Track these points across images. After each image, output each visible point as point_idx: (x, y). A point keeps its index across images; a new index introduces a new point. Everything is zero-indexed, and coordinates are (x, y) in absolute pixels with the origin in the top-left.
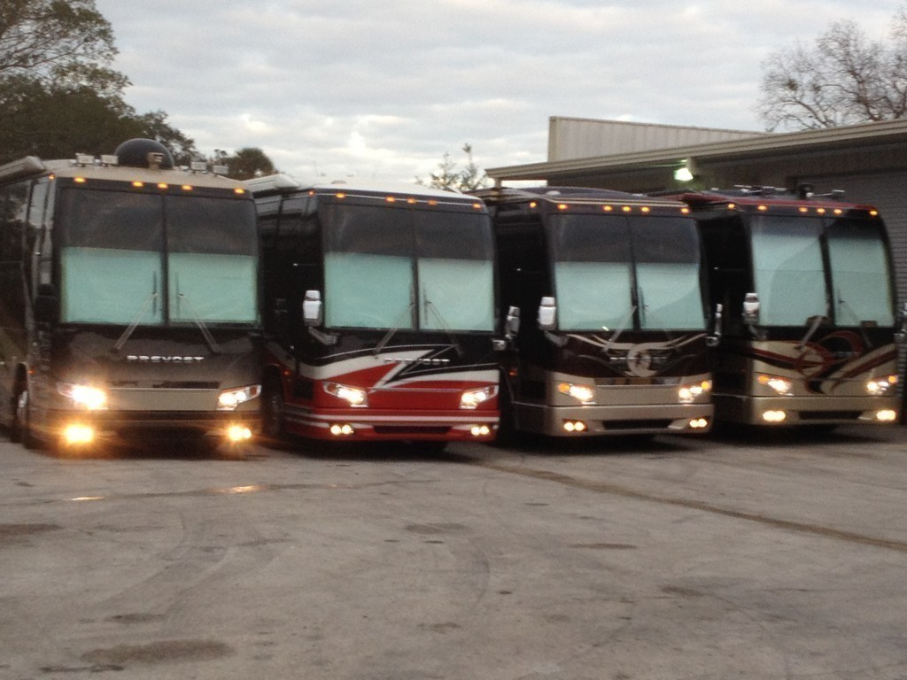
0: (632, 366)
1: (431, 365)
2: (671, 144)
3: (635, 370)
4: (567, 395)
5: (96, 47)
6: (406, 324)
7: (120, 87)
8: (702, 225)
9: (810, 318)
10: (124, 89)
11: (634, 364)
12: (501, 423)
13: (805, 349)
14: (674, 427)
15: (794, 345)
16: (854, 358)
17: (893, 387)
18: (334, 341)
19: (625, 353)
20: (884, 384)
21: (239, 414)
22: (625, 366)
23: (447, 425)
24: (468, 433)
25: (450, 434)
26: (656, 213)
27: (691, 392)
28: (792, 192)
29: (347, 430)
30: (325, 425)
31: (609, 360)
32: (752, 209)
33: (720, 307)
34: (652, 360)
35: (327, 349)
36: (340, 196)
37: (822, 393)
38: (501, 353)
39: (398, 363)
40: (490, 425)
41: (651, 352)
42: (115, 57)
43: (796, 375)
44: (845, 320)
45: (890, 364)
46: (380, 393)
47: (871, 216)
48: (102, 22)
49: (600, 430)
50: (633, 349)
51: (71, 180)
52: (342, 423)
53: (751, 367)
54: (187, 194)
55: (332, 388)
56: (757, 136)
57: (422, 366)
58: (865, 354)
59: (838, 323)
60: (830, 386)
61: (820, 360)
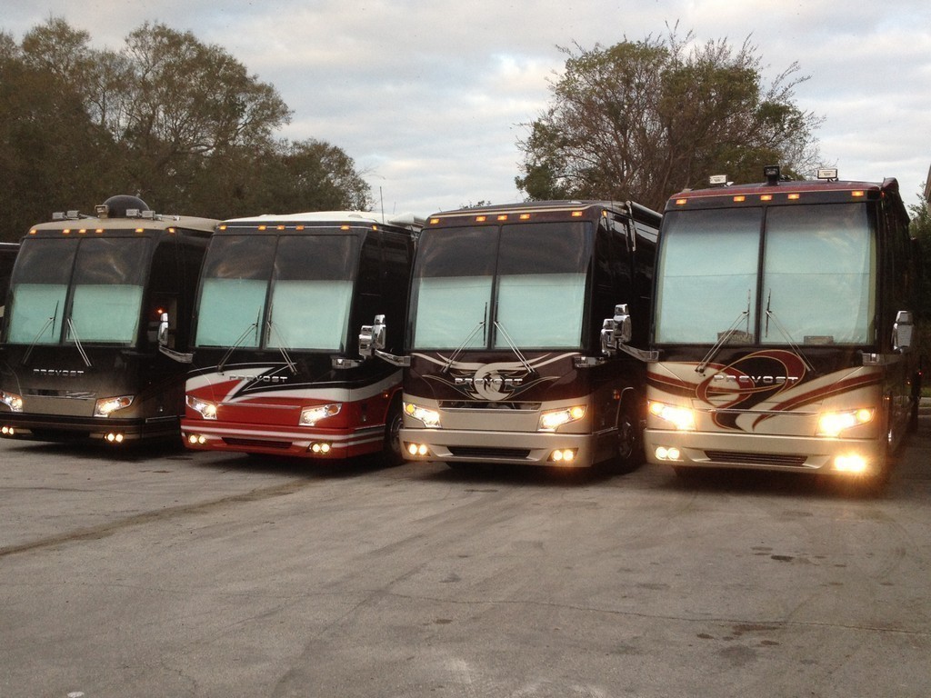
0: (479, 388)
1: (271, 383)
4: (413, 417)
6: (251, 342)
9: (720, 334)
11: (483, 385)
13: (711, 372)
14: (533, 458)
15: (697, 368)
16: (789, 385)
18: (189, 359)
19: (472, 373)
22: (472, 388)
23: (288, 441)
25: (293, 450)
27: (556, 419)
29: (202, 440)
30: (185, 435)
33: (606, 322)
34: (503, 382)
35: (186, 366)
37: (739, 428)
39: (240, 380)
40: (330, 443)
41: (502, 373)
43: (698, 404)
46: (227, 407)
49: (446, 455)
50: (482, 370)
52: (197, 434)
54: (100, 236)
55: (192, 401)
57: (262, 383)
58: (808, 381)
59: (765, 340)
60: (753, 421)
61: (735, 386)
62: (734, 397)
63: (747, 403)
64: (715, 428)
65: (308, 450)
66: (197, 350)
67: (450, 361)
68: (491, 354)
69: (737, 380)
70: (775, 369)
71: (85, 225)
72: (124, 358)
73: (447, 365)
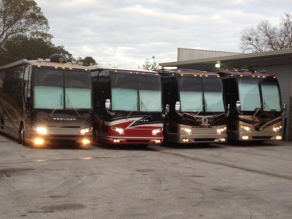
0: (203, 122)
1: (144, 122)
2: (214, 56)
3: (203, 124)
4: (184, 131)
5: (43, 27)
6: (136, 109)
7: (50, 39)
8: (224, 81)
9: (256, 109)
10: (51, 39)
12: (164, 139)
13: (254, 118)
14: (215, 141)
15: (252, 117)
16: (269, 121)
17: (281, 129)
18: (114, 114)
19: (201, 118)
20: (278, 128)
21: (86, 136)
22: (201, 122)
23: (148, 140)
24: (155, 142)
25: (149, 142)
26: (210, 77)
27: (220, 130)
28: (250, 71)
29: (118, 141)
30: (112, 139)
31: (196, 121)
32: (238, 76)
33: (229, 105)
34: (209, 121)
35: (112, 117)
36: (116, 71)
37: (260, 131)
38: (164, 118)
39: (133, 121)
40: (161, 140)
41: (208, 118)
42: (49, 29)
43: (252, 125)
44: (266, 109)
45: (280, 123)
46: (128, 130)
47: (274, 78)
48: (45, 19)
49: (193, 141)
50: (203, 117)
51: (37, 66)
52: (117, 139)
53: (238, 123)
54: (71, 70)
55: (114, 128)
56: (239, 54)
57: (141, 122)
58: (272, 120)
59: (264, 110)
60: (262, 129)
61: (259, 121)
62: (259, 124)
64: (255, 131)
67: (196, 115)
69: (259, 119)
70: (266, 117)
71: (61, 66)
72: (90, 114)
73: (195, 117)
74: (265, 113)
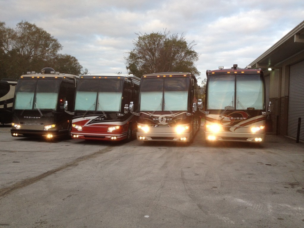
0: (160, 121)
1: (99, 120)
3: (161, 123)
4: (141, 129)
6: (93, 109)
9: (225, 107)
11: (161, 121)
13: (223, 117)
14: (175, 140)
16: (244, 120)
19: (158, 118)
21: (50, 131)
22: (158, 121)
23: (104, 136)
25: (104, 139)
26: (174, 77)
29: (77, 136)
30: (72, 135)
31: (153, 120)
32: (210, 73)
34: (167, 120)
35: (72, 116)
36: (82, 77)
37: (230, 131)
39: (89, 120)
40: (117, 137)
41: (166, 117)
46: (85, 127)
47: (258, 73)
50: (160, 116)
52: (76, 135)
54: (43, 79)
57: (96, 120)
58: (249, 119)
59: (237, 109)
60: (234, 129)
61: (230, 120)
62: (229, 123)
63: (233, 124)
64: (225, 131)
65: (110, 138)
66: (75, 111)
67: (152, 114)
68: (163, 112)
69: (230, 119)
70: (240, 116)
71: (38, 75)
72: (53, 113)
73: (151, 115)
74: (238, 112)
